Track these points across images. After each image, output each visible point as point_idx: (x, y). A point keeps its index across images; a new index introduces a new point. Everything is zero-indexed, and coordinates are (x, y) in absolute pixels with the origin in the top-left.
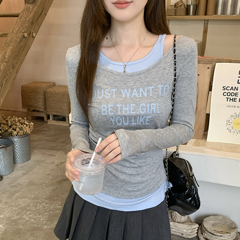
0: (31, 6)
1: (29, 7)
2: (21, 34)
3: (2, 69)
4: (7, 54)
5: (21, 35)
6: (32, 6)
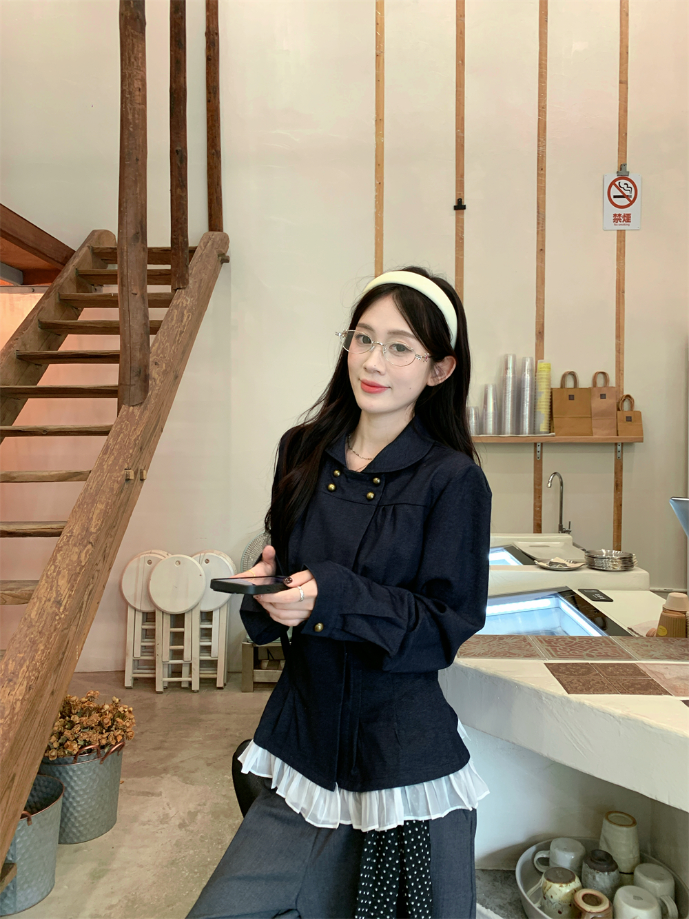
0: (136, 411)
1: (133, 412)
2: (123, 473)
3: (83, 564)
4: (93, 523)
5: (123, 475)
6: (138, 410)
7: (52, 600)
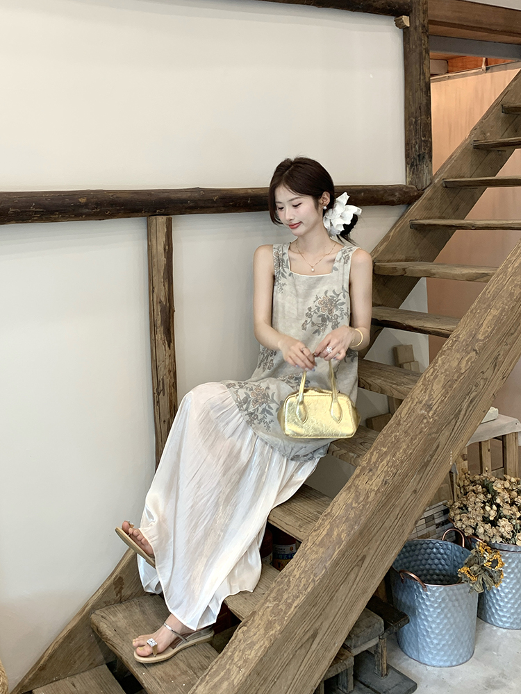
3: (463, 371)
4: (482, 330)
7: (424, 402)
